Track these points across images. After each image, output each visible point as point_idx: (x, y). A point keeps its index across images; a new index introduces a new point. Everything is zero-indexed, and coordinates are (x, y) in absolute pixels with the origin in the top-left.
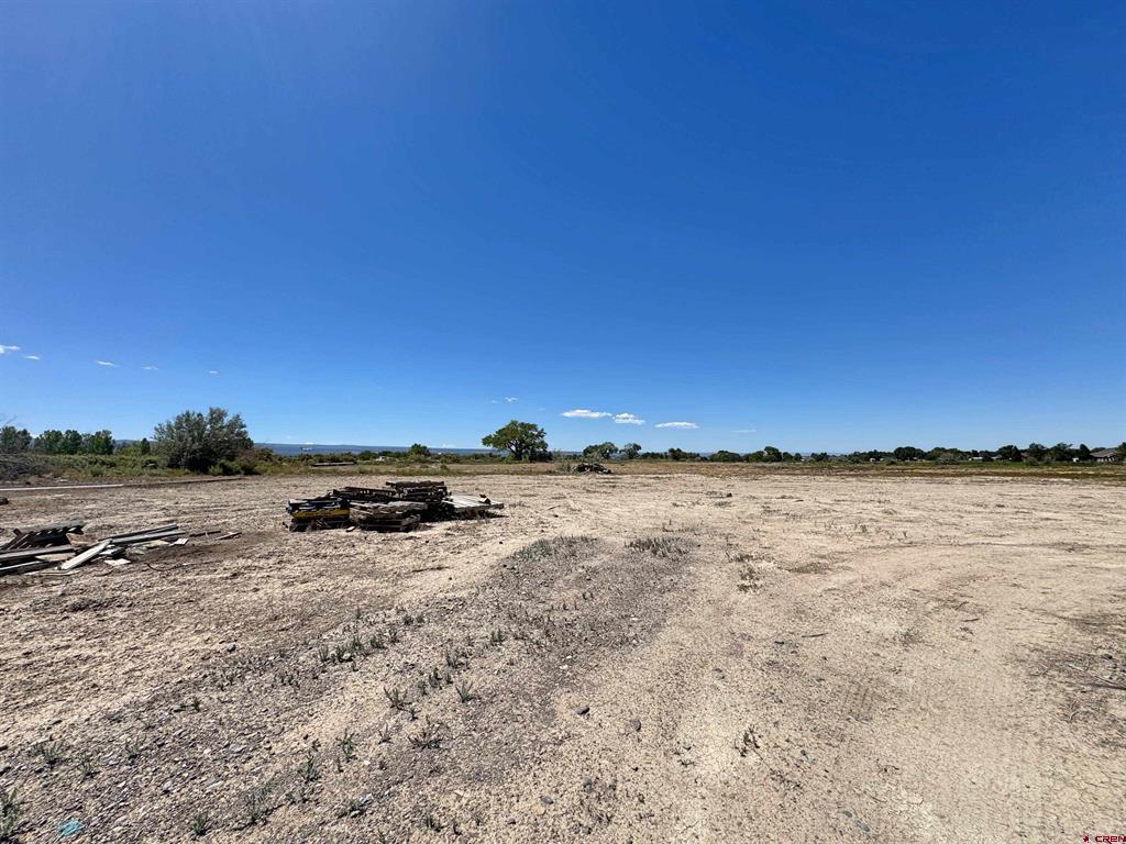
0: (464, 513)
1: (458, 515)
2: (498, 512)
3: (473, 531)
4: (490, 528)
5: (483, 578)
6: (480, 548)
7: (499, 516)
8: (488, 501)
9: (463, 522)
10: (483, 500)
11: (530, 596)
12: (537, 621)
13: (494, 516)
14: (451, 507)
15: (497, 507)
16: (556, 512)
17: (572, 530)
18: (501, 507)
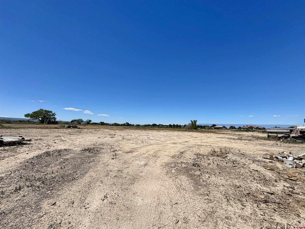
0: (8, 144)
1: (5, 144)
2: (28, 142)
3: (11, 151)
4: (24, 148)
5: (15, 168)
6: (15, 157)
7: (28, 144)
8: (23, 139)
9: (8, 147)
10: (21, 138)
11: (38, 171)
12: (39, 179)
13: (26, 144)
14: (2, 141)
15: (28, 140)
16: (56, 141)
17: (62, 147)
18: (30, 140)
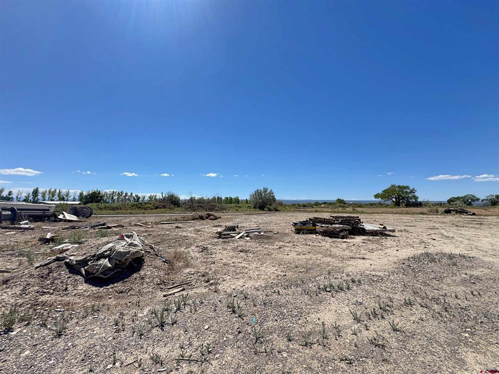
0: (370, 233)
1: (368, 233)
2: (392, 234)
3: (377, 242)
4: (389, 242)
5: (391, 268)
6: (385, 252)
7: (392, 236)
8: (385, 228)
9: (371, 237)
10: (382, 227)
11: (425, 284)
12: (436, 300)
13: (389, 236)
14: (364, 229)
15: (390, 231)
16: (433, 236)
17: (449, 249)
18: (393, 231)
